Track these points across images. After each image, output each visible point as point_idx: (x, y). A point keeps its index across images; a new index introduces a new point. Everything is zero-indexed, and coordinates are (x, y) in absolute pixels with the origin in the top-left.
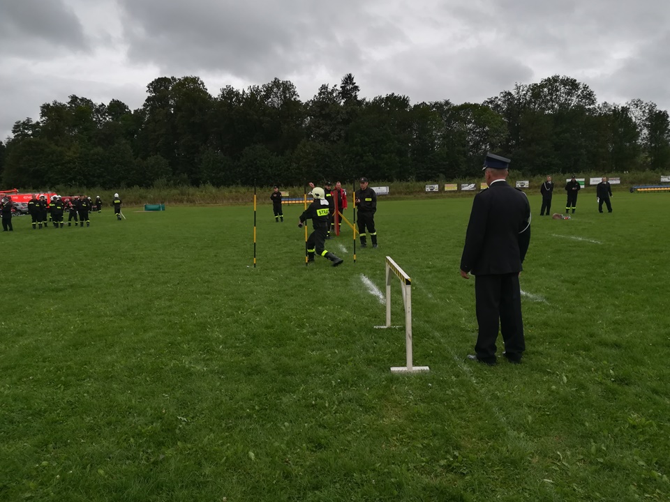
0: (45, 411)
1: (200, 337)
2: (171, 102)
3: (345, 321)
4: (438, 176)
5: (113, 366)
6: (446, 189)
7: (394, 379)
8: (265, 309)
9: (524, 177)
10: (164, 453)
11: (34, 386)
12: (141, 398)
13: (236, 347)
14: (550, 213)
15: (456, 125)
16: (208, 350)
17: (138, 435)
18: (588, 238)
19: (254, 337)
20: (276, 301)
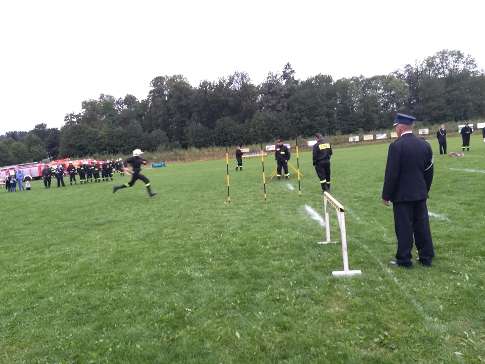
0: (99, 306)
1: (196, 253)
2: (166, 92)
3: (296, 239)
4: (358, 130)
5: (140, 274)
6: (365, 139)
7: (335, 280)
8: (239, 232)
9: (425, 126)
10: (178, 334)
11: (90, 289)
12: (160, 296)
13: (220, 260)
14: (447, 152)
15: (369, 92)
16: (202, 262)
17: (160, 321)
18: (479, 170)
19: (232, 252)
20: (246, 226)
